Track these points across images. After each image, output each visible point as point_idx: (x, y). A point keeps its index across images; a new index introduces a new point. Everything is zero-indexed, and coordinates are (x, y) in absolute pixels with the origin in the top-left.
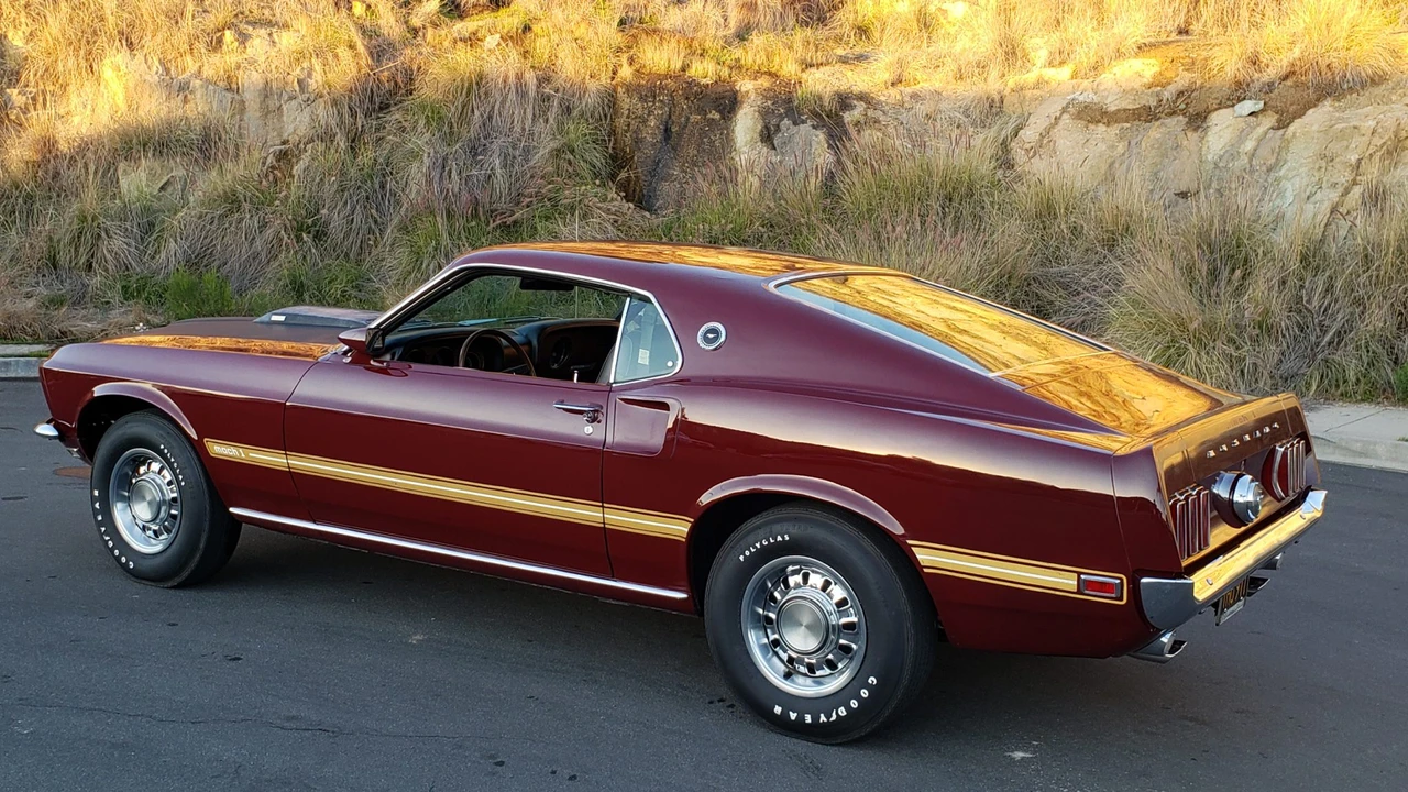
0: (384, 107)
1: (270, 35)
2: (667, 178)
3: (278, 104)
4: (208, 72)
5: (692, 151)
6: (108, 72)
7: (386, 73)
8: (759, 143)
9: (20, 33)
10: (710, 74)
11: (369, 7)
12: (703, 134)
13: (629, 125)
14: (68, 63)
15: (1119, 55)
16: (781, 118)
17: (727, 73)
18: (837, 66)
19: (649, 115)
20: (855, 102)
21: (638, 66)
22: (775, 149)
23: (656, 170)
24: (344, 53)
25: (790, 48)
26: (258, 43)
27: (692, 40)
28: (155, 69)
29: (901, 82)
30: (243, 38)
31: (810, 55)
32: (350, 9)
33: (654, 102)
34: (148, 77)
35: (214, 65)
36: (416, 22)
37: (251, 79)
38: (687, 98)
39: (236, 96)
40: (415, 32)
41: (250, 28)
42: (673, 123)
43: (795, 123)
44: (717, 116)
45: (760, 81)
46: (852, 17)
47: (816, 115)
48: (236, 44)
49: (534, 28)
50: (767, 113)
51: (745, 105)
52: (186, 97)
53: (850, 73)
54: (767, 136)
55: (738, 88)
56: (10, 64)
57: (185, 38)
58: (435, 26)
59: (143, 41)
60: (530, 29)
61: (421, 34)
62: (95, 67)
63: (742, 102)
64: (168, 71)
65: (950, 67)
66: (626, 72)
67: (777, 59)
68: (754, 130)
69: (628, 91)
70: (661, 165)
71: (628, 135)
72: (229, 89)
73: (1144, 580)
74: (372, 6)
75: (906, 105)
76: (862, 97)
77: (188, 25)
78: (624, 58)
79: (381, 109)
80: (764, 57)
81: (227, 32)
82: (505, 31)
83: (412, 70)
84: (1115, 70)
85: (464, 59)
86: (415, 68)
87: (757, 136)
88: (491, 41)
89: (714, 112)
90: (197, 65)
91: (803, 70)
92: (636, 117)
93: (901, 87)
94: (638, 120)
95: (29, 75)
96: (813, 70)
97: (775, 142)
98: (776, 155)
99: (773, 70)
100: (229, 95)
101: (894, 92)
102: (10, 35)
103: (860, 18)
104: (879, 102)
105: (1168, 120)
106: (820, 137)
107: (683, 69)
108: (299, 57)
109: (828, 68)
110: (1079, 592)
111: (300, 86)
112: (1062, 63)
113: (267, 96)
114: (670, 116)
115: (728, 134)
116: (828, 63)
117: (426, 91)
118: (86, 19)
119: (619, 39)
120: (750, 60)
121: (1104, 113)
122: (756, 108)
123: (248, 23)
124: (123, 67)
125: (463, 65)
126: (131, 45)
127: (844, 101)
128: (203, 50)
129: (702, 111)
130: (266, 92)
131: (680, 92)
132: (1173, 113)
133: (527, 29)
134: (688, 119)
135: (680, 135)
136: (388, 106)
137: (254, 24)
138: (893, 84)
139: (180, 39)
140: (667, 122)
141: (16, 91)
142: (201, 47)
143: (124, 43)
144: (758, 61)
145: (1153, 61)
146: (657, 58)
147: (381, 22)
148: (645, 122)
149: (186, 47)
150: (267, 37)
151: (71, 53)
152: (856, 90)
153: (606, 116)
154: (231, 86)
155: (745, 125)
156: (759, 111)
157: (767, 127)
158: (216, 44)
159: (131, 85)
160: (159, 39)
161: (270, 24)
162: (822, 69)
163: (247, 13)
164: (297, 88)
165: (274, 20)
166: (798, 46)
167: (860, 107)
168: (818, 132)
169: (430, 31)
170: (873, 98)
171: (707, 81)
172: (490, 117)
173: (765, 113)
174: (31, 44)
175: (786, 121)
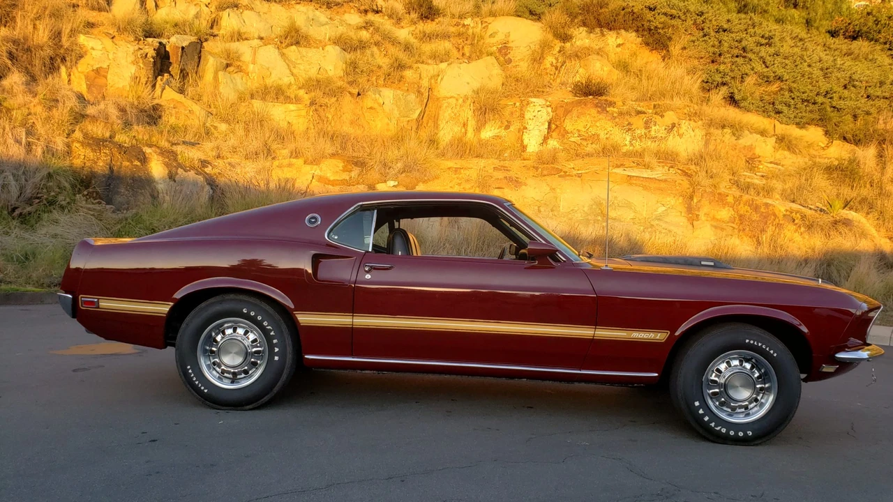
2: (118, 193)
5: (128, 181)
8: (167, 180)
10: (127, 142)
12: (132, 172)
15: (323, 157)
16: (176, 168)
19: (98, 160)
20: (206, 164)
22: (176, 183)
25: (161, 133)
29: (220, 157)
33: (100, 153)
38: (120, 153)
42: (114, 165)
43: (185, 171)
44: (139, 164)
47: (193, 168)
51: (152, 159)
54: (171, 177)
55: (143, 151)
63: (150, 158)
67: (154, 139)
68: (163, 173)
69: (82, 146)
84: (326, 163)
89: (136, 161)
91: (171, 146)
92: (89, 160)
94: (91, 162)
97: (176, 179)
98: (177, 187)
105: (359, 186)
106: (202, 179)
107: (112, 138)
112: (296, 157)
114: (110, 162)
115: (148, 174)
116: (179, 144)
120: (140, 137)
121: (329, 181)
122: (160, 162)
127: (202, 162)
129: (129, 160)
131: (115, 150)
132: (358, 184)
134: (122, 163)
135: (119, 172)
138: (217, 158)
140: (110, 164)
144: (145, 139)
145: (340, 161)
146: (95, 129)
148: (96, 162)
155: (158, 170)
156: (162, 164)
157: (170, 171)
166: (165, 133)
167: (210, 166)
168: (199, 177)
171: (127, 145)
173: (166, 165)
175: (180, 169)
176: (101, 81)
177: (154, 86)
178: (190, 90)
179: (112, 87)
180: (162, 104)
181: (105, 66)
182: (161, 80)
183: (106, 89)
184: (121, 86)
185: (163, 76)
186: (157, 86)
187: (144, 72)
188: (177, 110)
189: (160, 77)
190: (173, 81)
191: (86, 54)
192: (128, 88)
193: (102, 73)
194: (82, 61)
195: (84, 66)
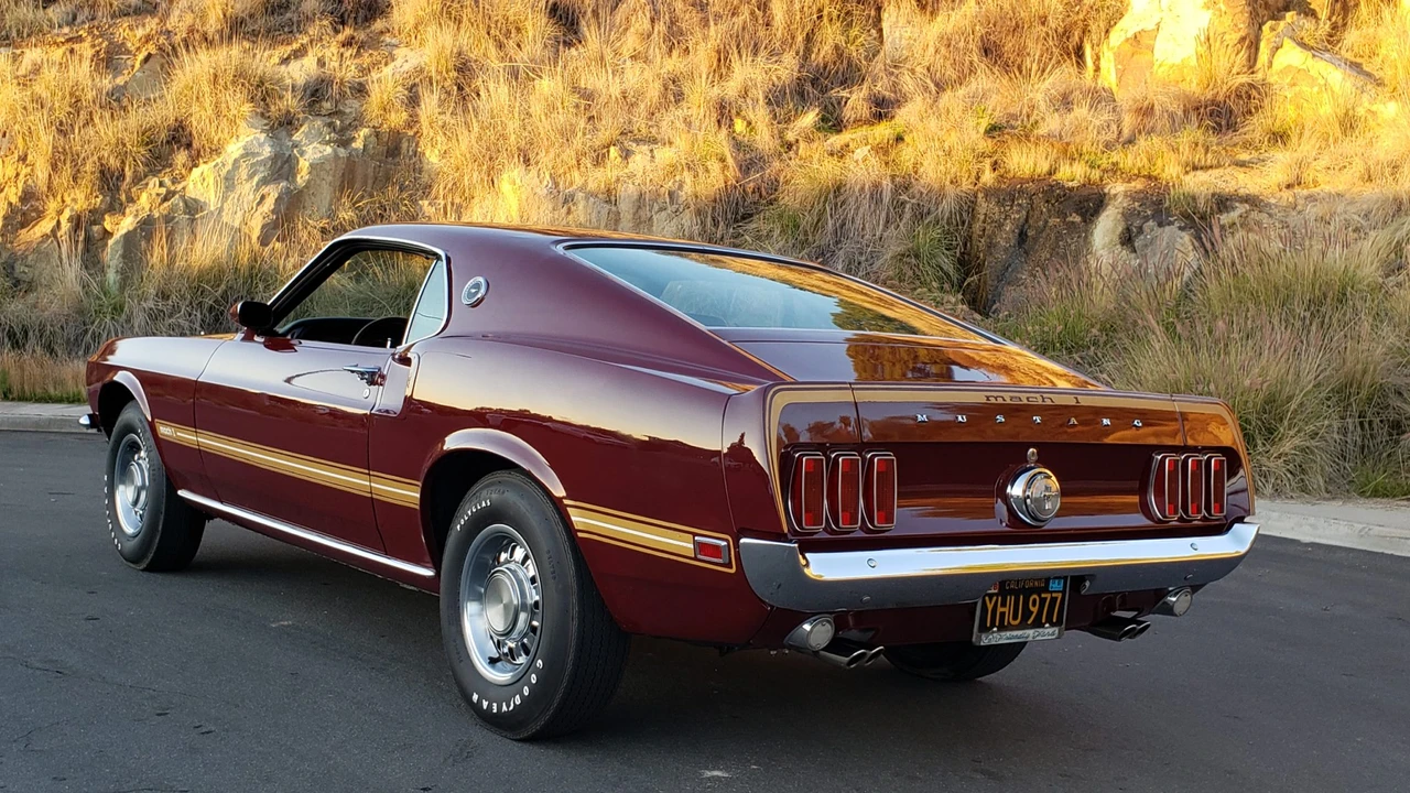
0: (747, 217)
1: (651, 151)
2: (1016, 282)
3: (649, 216)
4: (592, 186)
5: (1045, 254)
6: (505, 185)
7: (752, 185)
8: (1119, 246)
9: (437, 152)
10: (1078, 176)
11: (749, 123)
12: (1059, 237)
13: (984, 230)
14: (473, 176)
16: (1146, 219)
17: (1097, 176)
18: (1229, 170)
19: (1005, 219)
20: (1237, 204)
21: (1002, 171)
22: (1135, 252)
23: (1004, 275)
24: (715, 166)
25: (1175, 150)
26: (639, 160)
27: (1068, 144)
28: (545, 183)
29: (1299, 184)
30: (626, 155)
31: (1199, 157)
32: (731, 126)
33: (1012, 206)
34: (538, 190)
35: (598, 178)
36: (790, 136)
37: (628, 191)
38: (1047, 201)
39: (614, 208)
40: (789, 146)
41: (634, 145)
42: (1029, 226)
43: (1160, 225)
44: (1078, 219)
45: (1133, 184)
46: (1270, 122)
47: (1186, 216)
48: (619, 159)
49: (907, 138)
50: (1132, 215)
51: (1110, 207)
52: (569, 209)
53: (1241, 176)
54: (1127, 239)
55: (1106, 191)
56: (425, 178)
57: (573, 154)
58: (809, 140)
59: (539, 157)
60: (902, 139)
61: (794, 148)
62: (496, 182)
63: (1107, 205)
64: (556, 185)
65: (1358, 167)
66: (988, 177)
67: (1159, 162)
68: (1114, 232)
69: (986, 196)
70: (1010, 270)
71: (982, 240)
72: (608, 202)
73: (743, 541)
74: (753, 124)
75: (1299, 208)
76: (1247, 199)
77: (578, 142)
78: (988, 163)
79: (743, 218)
80: (1145, 160)
81: (612, 149)
82: (876, 142)
83: (778, 182)
85: (828, 170)
86: (781, 180)
87: (1116, 239)
88: (861, 153)
89: (1074, 215)
90: (583, 180)
91: (1186, 173)
92: (992, 222)
93: (1297, 190)
94: (993, 225)
95: (439, 189)
96: (1199, 173)
97: (1136, 244)
98: (1135, 259)
99: (1155, 174)
100: (607, 207)
101: (1287, 195)
102: (428, 153)
103: (1278, 123)
104: (1268, 205)
106: (1186, 238)
107: (1050, 174)
108: (672, 169)
109: (1217, 171)
110: (695, 559)
111: (670, 198)
113: (639, 207)
114: (1027, 220)
115: (1086, 237)
116: (1219, 166)
117: (788, 200)
118: (492, 137)
119: (985, 145)
120: (1129, 163)
122: (1121, 210)
123: (636, 141)
124: (518, 181)
125: (825, 174)
126: (527, 161)
127: (1223, 202)
128: (589, 165)
129: (1062, 215)
130: (640, 202)
131: (1040, 195)
133: (899, 139)
134: (1046, 222)
135: (1035, 240)
136: (751, 215)
137: (637, 141)
138: (1288, 187)
139: (569, 155)
140: (1023, 226)
141: (426, 203)
142: (587, 162)
143: (522, 159)
144: (1139, 165)
146: (1023, 163)
147: (758, 138)
148: (1000, 226)
149: (574, 162)
150: (648, 153)
151: (476, 168)
152: (1242, 192)
153: (963, 223)
154: (610, 197)
155: (1105, 228)
156: (1123, 214)
157: (1128, 229)
158: (600, 160)
159: (524, 197)
160: (552, 155)
161: (655, 141)
162: (1210, 172)
163: (636, 131)
164: (668, 200)
165: (659, 137)
166: (1185, 149)
167: (1241, 208)
168: (1183, 234)
169: (802, 145)
170: (1262, 201)
171: (1074, 184)
172: (843, 225)
173: (1128, 215)
174: (444, 161)
175: (1151, 223)
176: (1143, 58)
177: (1254, 46)
178: (1352, 37)
179: (1160, 66)
180: (1271, 80)
181: (1151, 26)
182: (1272, 29)
183: (1151, 73)
184: (1178, 61)
185: (1283, 18)
186: (1263, 45)
187: (1227, 20)
188: (1297, 89)
189: (1270, 23)
190: (1308, 24)
191: (1127, 10)
192: (1193, 62)
193: (1145, 41)
194: (1121, 24)
195: (1118, 36)
